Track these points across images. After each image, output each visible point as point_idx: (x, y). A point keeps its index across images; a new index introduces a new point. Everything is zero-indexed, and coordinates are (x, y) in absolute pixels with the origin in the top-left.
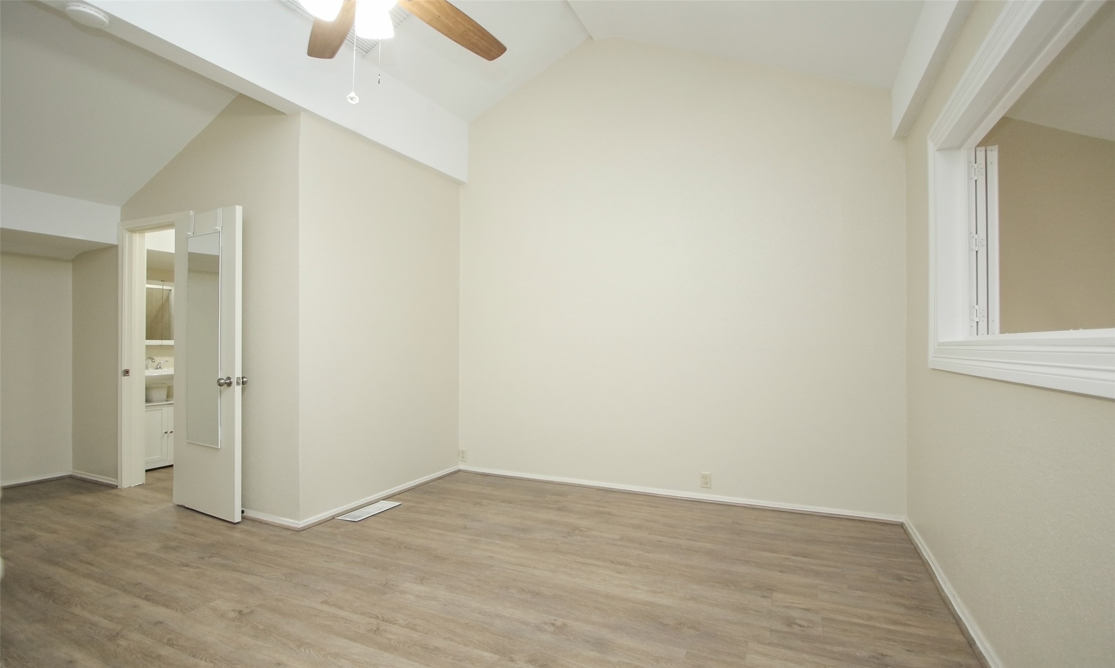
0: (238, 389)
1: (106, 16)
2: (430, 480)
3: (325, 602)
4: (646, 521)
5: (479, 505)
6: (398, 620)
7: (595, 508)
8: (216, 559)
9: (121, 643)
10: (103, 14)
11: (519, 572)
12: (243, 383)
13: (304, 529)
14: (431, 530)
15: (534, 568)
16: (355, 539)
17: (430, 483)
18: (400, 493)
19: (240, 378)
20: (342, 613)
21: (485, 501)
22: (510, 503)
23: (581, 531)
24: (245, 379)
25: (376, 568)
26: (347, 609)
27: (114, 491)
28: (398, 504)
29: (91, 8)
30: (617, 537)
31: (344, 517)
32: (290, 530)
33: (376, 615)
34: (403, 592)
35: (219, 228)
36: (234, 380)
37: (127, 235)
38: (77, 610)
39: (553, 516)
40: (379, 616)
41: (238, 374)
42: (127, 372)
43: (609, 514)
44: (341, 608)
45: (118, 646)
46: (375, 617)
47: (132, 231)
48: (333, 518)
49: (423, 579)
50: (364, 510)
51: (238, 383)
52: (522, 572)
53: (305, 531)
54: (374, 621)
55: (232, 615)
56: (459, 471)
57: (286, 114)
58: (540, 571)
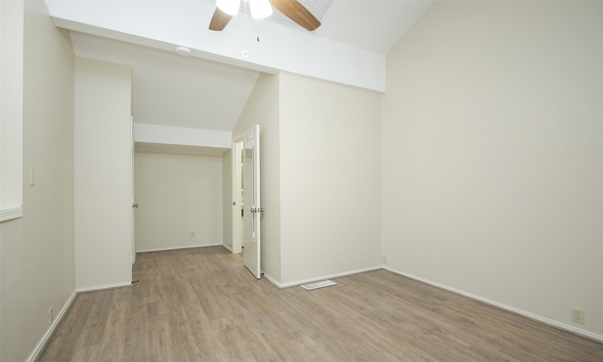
0: (258, 214)
1: (188, 49)
2: (361, 272)
3: (263, 335)
4: (504, 338)
5: (380, 295)
6: (287, 359)
7: (463, 316)
8: (239, 296)
9: (182, 328)
10: (187, 49)
11: (375, 351)
12: (262, 211)
13: (282, 289)
14: (343, 305)
15: (388, 351)
16: (301, 300)
17: (361, 274)
18: (340, 277)
19: (259, 208)
20: (266, 345)
21: (385, 292)
22: (401, 298)
23: (440, 331)
24: (262, 209)
25: (299, 321)
26: (269, 342)
27: (230, 255)
28: (335, 284)
29: (183, 47)
30: (468, 345)
31: (305, 286)
32: (277, 288)
33: (279, 351)
34: (301, 342)
35: (252, 137)
36: (257, 210)
37: (234, 144)
38: (182, 307)
39: (425, 314)
40: (280, 352)
41: (259, 207)
42: (234, 203)
43: (472, 323)
44: (267, 340)
45: (180, 328)
46: (278, 352)
47: (236, 142)
48: (299, 285)
49: (317, 336)
50: (317, 284)
51: (258, 211)
52: (378, 352)
53: (282, 290)
54: (276, 355)
55: (225, 328)
56: (382, 269)
57: (274, 75)
58: (391, 355)
